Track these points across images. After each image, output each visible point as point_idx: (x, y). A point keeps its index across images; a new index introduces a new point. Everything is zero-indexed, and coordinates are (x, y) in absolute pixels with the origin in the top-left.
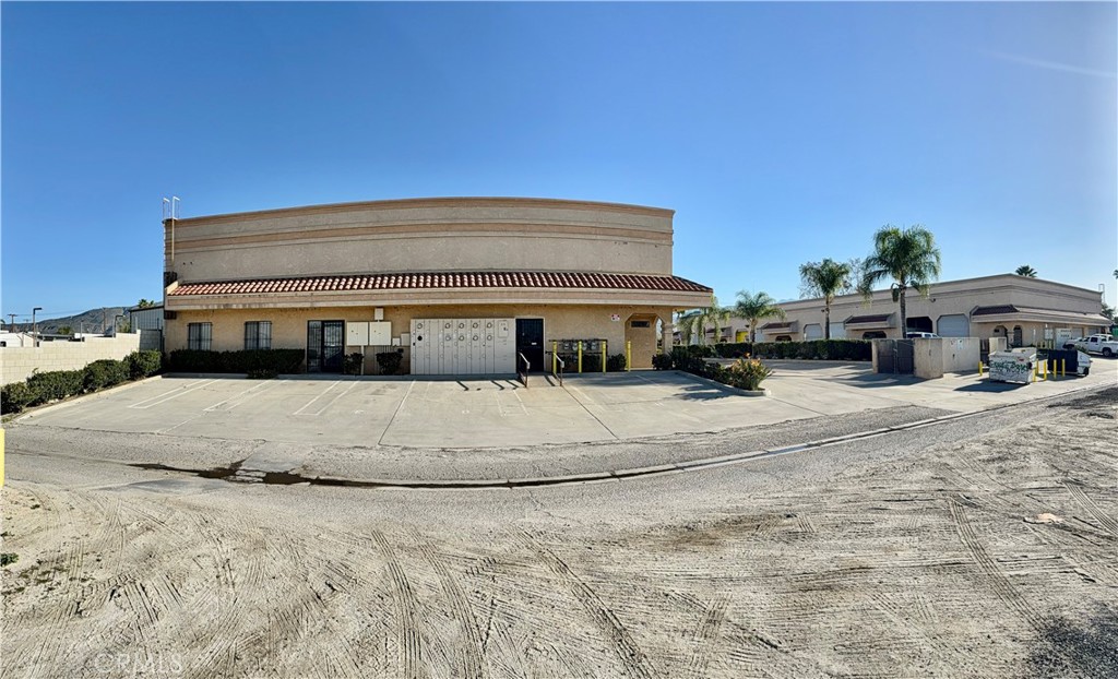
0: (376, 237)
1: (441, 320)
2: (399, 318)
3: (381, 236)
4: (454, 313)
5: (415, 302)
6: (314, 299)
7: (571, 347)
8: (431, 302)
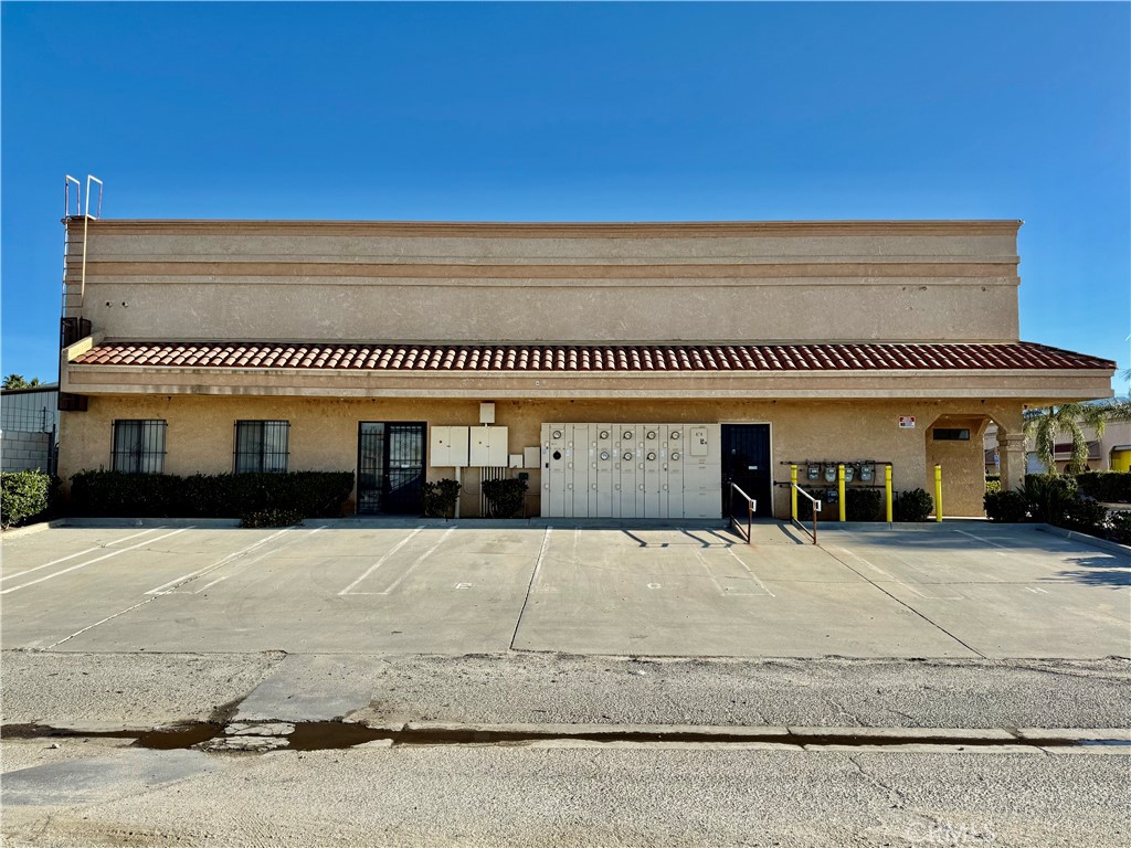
0: (481, 282)
1: (593, 426)
2: (523, 421)
3: (490, 282)
4: (615, 413)
5: (551, 394)
6: (373, 383)
7: (822, 474)
8: (577, 394)
